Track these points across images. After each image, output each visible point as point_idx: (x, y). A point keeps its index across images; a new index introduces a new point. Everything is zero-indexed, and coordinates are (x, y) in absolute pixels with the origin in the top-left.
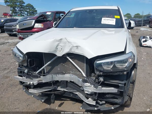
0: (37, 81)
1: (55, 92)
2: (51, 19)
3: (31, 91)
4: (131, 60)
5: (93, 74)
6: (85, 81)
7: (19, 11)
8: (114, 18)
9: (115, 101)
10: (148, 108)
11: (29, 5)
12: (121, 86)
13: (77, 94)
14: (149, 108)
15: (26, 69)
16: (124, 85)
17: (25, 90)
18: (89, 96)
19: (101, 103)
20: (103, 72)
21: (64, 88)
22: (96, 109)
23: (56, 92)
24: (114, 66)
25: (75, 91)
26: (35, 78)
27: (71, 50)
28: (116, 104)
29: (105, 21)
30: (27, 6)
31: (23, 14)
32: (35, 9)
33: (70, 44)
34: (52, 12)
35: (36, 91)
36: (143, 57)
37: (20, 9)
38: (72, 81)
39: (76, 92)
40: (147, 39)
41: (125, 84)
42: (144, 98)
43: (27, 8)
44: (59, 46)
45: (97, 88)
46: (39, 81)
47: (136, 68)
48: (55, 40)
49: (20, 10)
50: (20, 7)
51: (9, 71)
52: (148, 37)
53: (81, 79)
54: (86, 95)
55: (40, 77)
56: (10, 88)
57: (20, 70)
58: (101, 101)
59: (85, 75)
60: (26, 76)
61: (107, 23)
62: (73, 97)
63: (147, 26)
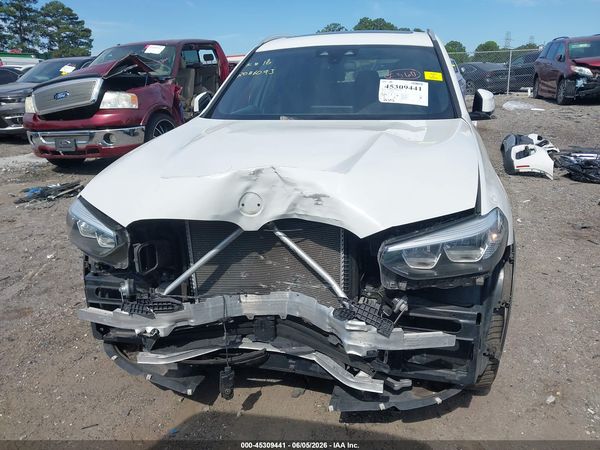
0: (170, 321)
1: (234, 359)
2: (166, 73)
3: (146, 358)
4: (495, 236)
5: (369, 288)
6: (345, 314)
7: (15, 32)
8: (423, 79)
9: (444, 378)
10: (549, 394)
11: (57, 9)
12: (465, 324)
13: (314, 359)
14: (554, 394)
15: (126, 282)
16: (474, 322)
17: (115, 357)
18: (359, 365)
19: (397, 385)
20: (410, 282)
21: (264, 340)
22: (382, 406)
23: (236, 358)
24: (444, 259)
25: (307, 348)
26: (163, 311)
27: (293, 210)
28: (449, 385)
29: (392, 91)
30: (46, 11)
31: (31, 47)
32: (82, 22)
33: (289, 188)
34: (168, 45)
35: (163, 357)
36: (520, 212)
37: (16, 22)
38: (297, 314)
39: (309, 353)
40: (530, 146)
41: (479, 318)
42: (536, 361)
43: (49, 19)
44: (250, 197)
45: (388, 336)
46: (177, 322)
47: (512, 262)
48: (235, 174)
49: (19, 29)
50: (18, 14)
51: (22, 286)
52: (534, 137)
53: (332, 309)
54: (349, 363)
55: (181, 308)
56: (46, 354)
57: (96, 283)
58: (397, 379)
59: (342, 294)
60: (127, 307)
61: (398, 101)
62: (297, 372)
63: (526, 91)
